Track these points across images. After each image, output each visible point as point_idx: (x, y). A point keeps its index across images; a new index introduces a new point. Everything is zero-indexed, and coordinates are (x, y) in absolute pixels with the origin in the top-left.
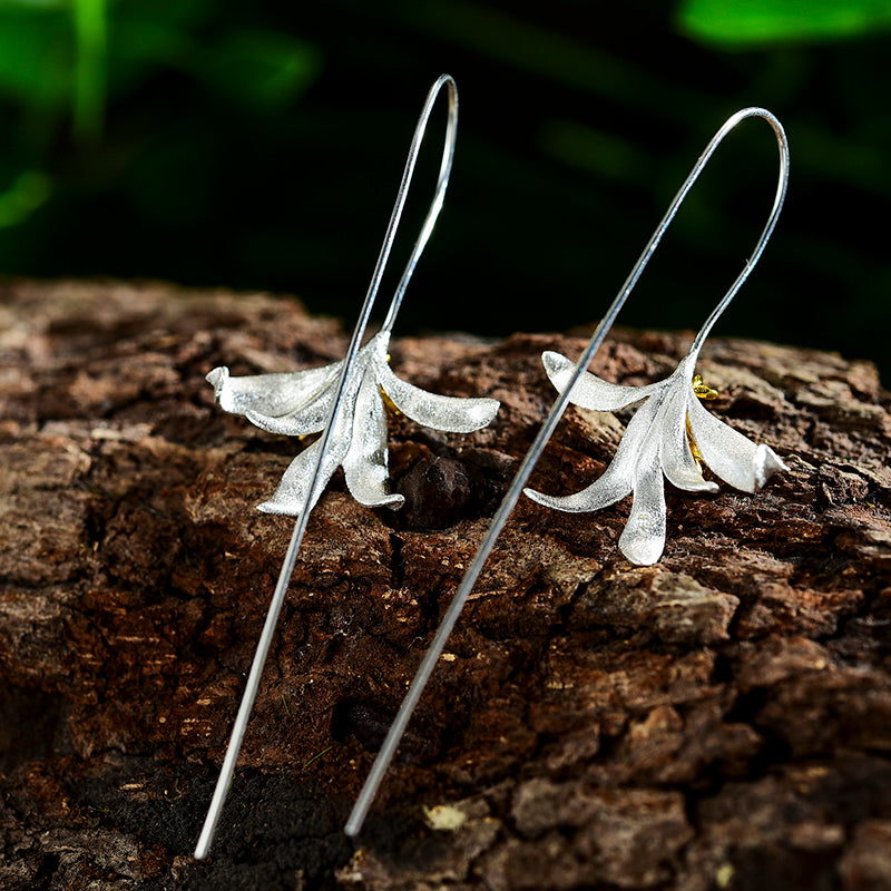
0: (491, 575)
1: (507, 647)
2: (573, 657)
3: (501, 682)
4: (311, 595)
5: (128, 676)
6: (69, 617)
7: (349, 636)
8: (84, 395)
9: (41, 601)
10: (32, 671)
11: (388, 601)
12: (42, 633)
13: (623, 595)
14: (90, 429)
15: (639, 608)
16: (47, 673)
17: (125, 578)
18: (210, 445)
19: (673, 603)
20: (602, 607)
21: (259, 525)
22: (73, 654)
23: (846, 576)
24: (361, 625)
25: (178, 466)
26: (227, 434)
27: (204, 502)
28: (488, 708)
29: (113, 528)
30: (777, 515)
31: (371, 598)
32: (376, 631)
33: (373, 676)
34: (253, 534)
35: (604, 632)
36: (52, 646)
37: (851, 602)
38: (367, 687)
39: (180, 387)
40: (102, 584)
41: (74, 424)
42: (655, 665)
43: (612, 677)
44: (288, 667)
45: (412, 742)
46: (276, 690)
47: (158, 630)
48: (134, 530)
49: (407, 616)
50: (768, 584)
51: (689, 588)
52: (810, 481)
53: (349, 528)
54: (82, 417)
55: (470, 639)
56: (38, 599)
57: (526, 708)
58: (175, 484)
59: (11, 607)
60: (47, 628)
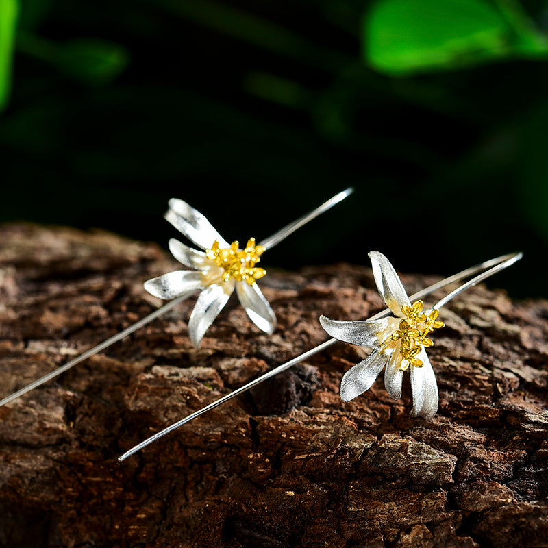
0: (312, 443)
1: (325, 487)
2: (363, 492)
3: (323, 508)
4: (204, 454)
5: (94, 501)
6: (58, 468)
7: (228, 478)
8: (50, 324)
9: (41, 458)
10: (35, 499)
11: (252, 460)
12: (42, 477)
13: (390, 456)
14: (57, 347)
15: (400, 464)
16: (46, 500)
17: (90, 443)
18: (133, 359)
19: (421, 462)
20: (378, 463)
21: (170, 412)
22: (61, 489)
23: (515, 441)
24: (235, 471)
25: (117, 374)
26: (144, 352)
27: (137, 398)
28: (315, 523)
29: (81, 413)
30: (472, 403)
31: (240, 456)
32: (245, 476)
33: (245, 503)
34: (167, 417)
35: (379, 477)
36: (48, 484)
37: (520, 458)
38: (242, 510)
39: (109, 320)
40: (77, 447)
41: (46, 343)
42: (412, 499)
43: (387, 504)
44: (191, 495)
45: (270, 542)
46: (186, 510)
47: (112, 474)
48: (93, 414)
49: (264, 468)
50: (473, 448)
51: (429, 453)
52: (489, 381)
53: (225, 415)
54: (50, 338)
55: (301, 481)
56: (39, 457)
57: (339, 523)
58: (116, 384)
59: (22, 461)
60: (45, 474)
